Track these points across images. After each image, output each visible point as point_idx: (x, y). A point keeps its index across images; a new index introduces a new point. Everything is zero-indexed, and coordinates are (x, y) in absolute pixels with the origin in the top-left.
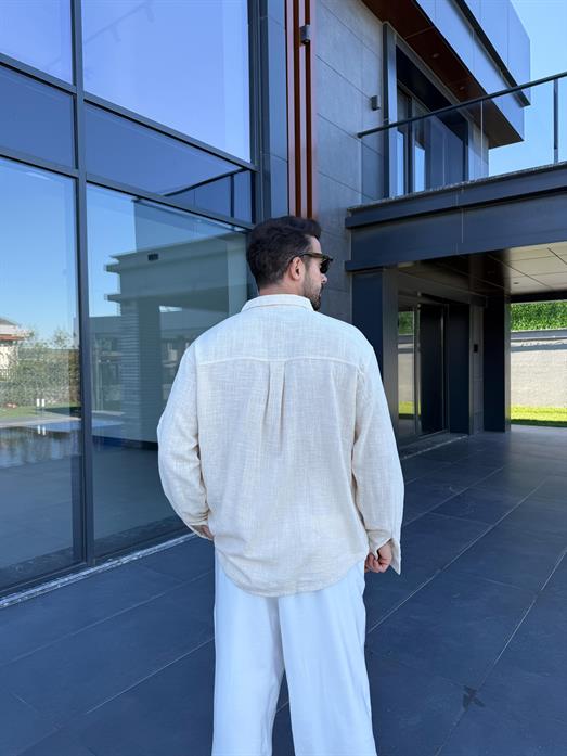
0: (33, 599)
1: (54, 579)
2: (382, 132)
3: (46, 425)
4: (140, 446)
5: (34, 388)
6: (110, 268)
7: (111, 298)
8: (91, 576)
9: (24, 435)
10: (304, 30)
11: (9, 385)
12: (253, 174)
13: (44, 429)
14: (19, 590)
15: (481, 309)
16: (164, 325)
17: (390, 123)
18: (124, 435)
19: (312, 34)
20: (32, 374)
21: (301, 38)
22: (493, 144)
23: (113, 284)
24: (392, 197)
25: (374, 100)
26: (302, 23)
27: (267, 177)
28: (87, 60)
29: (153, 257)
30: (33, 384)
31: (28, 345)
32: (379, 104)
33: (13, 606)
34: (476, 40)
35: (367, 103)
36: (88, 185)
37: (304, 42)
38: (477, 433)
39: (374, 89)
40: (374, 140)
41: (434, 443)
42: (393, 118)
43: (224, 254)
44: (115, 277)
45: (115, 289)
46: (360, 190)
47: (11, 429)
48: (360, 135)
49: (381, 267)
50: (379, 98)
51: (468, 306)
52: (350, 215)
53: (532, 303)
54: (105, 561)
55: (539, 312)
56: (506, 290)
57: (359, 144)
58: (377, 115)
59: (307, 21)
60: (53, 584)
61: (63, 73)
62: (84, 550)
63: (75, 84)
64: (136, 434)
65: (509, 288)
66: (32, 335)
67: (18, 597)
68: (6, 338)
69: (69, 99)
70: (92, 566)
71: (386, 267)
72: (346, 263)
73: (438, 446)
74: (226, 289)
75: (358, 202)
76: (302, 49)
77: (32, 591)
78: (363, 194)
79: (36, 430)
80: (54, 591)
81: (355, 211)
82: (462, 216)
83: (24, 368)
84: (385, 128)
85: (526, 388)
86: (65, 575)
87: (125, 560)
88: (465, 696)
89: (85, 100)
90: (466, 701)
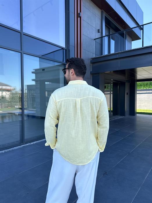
0: (10, 151)
1: (15, 147)
2: (101, 38)
3: (18, 112)
4: (40, 118)
5: (15, 103)
6: (33, 73)
7: (33, 80)
8: (24, 147)
9: (12, 115)
10: (79, 13)
11: (9, 102)
12: (66, 50)
13: (17, 113)
14: (7, 149)
15: (129, 84)
16: (46, 87)
17: (103, 36)
18: (36, 115)
19: (82, 15)
20: (14, 99)
21: (79, 16)
22: (133, 40)
23: (34, 76)
24: (103, 55)
25: (99, 30)
26: (79, 12)
27: (69, 51)
28: (24, 24)
29: (43, 70)
30: (15, 102)
31: (13, 92)
32: (100, 31)
33: (5, 153)
34: (127, 13)
35: (97, 31)
36: (24, 54)
37: (79, 17)
38: (127, 116)
39: (99, 27)
40: (99, 41)
41: (115, 118)
42: (104, 34)
43: (59, 70)
44: (34, 75)
45: (34, 78)
46: (95, 53)
47: (9, 113)
48: (95, 39)
49: (99, 73)
50: (100, 30)
51: (125, 83)
52: (92, 60)
53: (145, 82)
54: (27, 143)
55: (147, 84)
56: (136, 79)
57: (95, 42)
58: (100, 34)
59: (80, 11)
60: (15, 148)
61: (18, 28)
62: (22, 141)
63: (21, 30)
64: (39, 115)
65: (137, 78)
66: (14, 89)
67: (6, 150)
68: (8, 90)
69: (20, 34)
70: (24, 144)
71: (101, 73)
72: (90, 72)
73: (116, 119)
74: (59, 78)
75: (94, 56)
76: (79, 19)
77: (10, 149)
78: (95, 54)
79: (15, 114)
80: (15, 150)
81: (93, 59)
82: (119, 60)
83: (13, 98)
84: (102, 37)
85: (143, 105)
86: (18, 146)
87: (32, 143)
88: (104, 173)
89: (23, 34)
90: (104, 174)
